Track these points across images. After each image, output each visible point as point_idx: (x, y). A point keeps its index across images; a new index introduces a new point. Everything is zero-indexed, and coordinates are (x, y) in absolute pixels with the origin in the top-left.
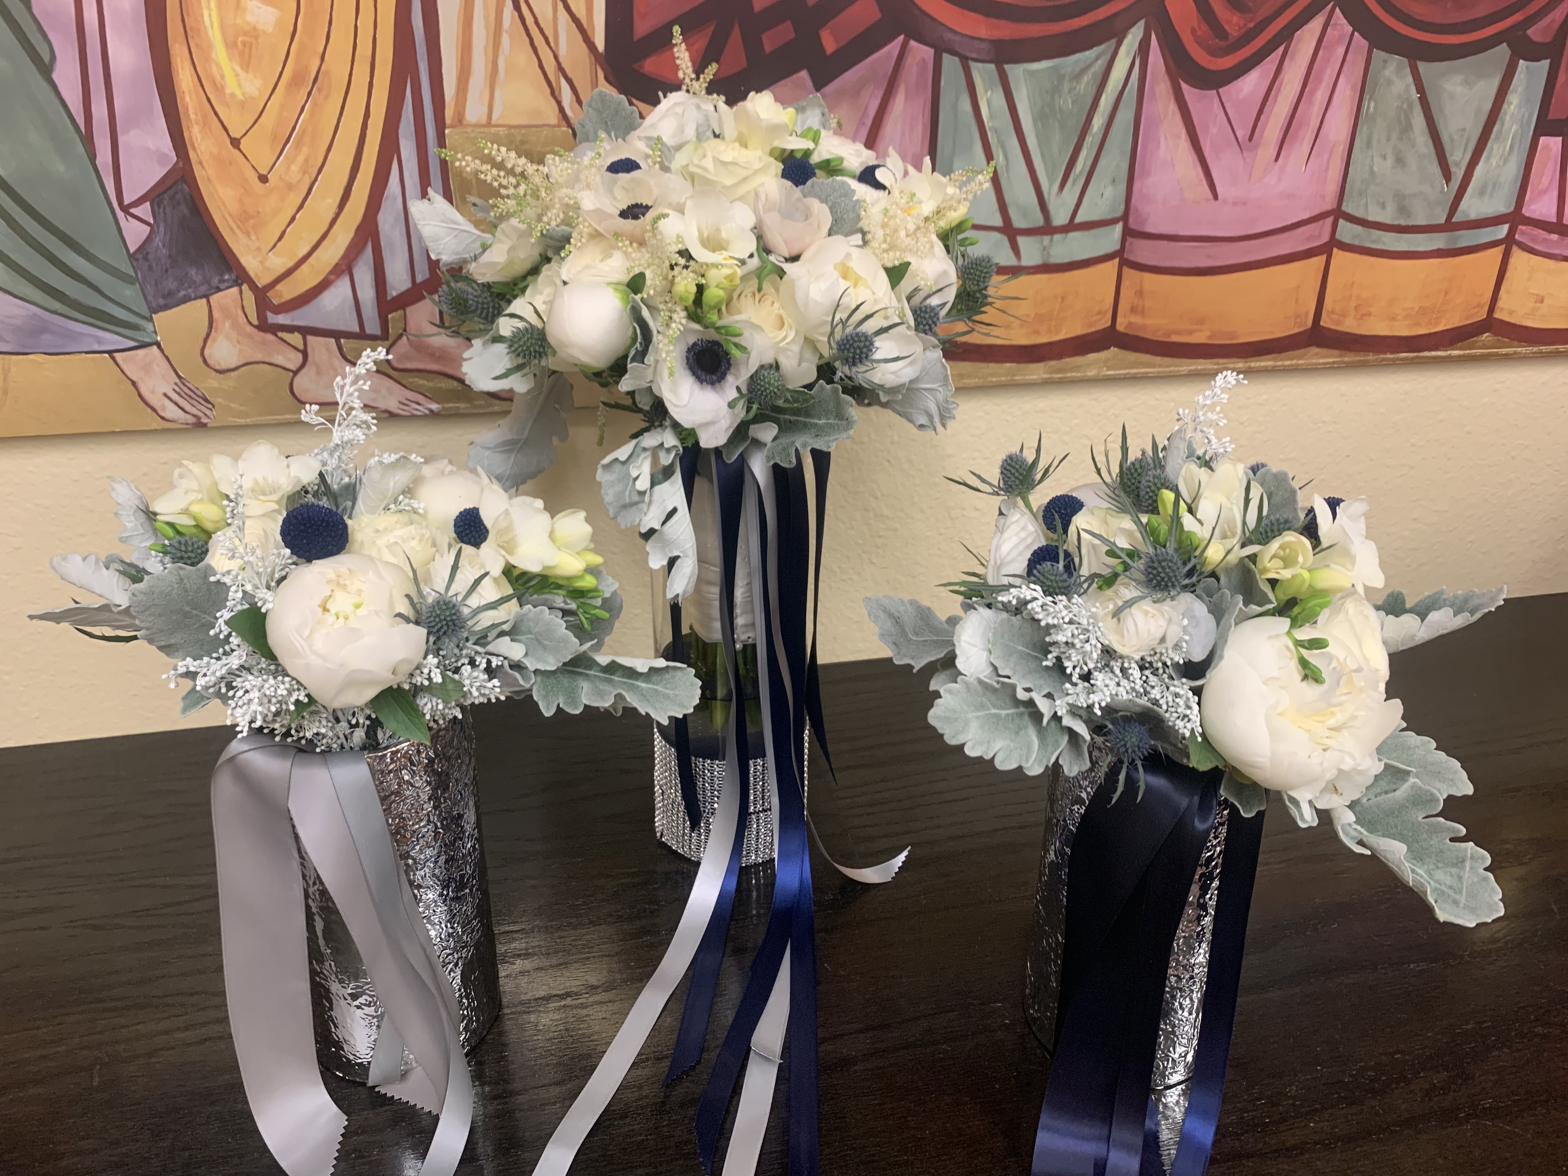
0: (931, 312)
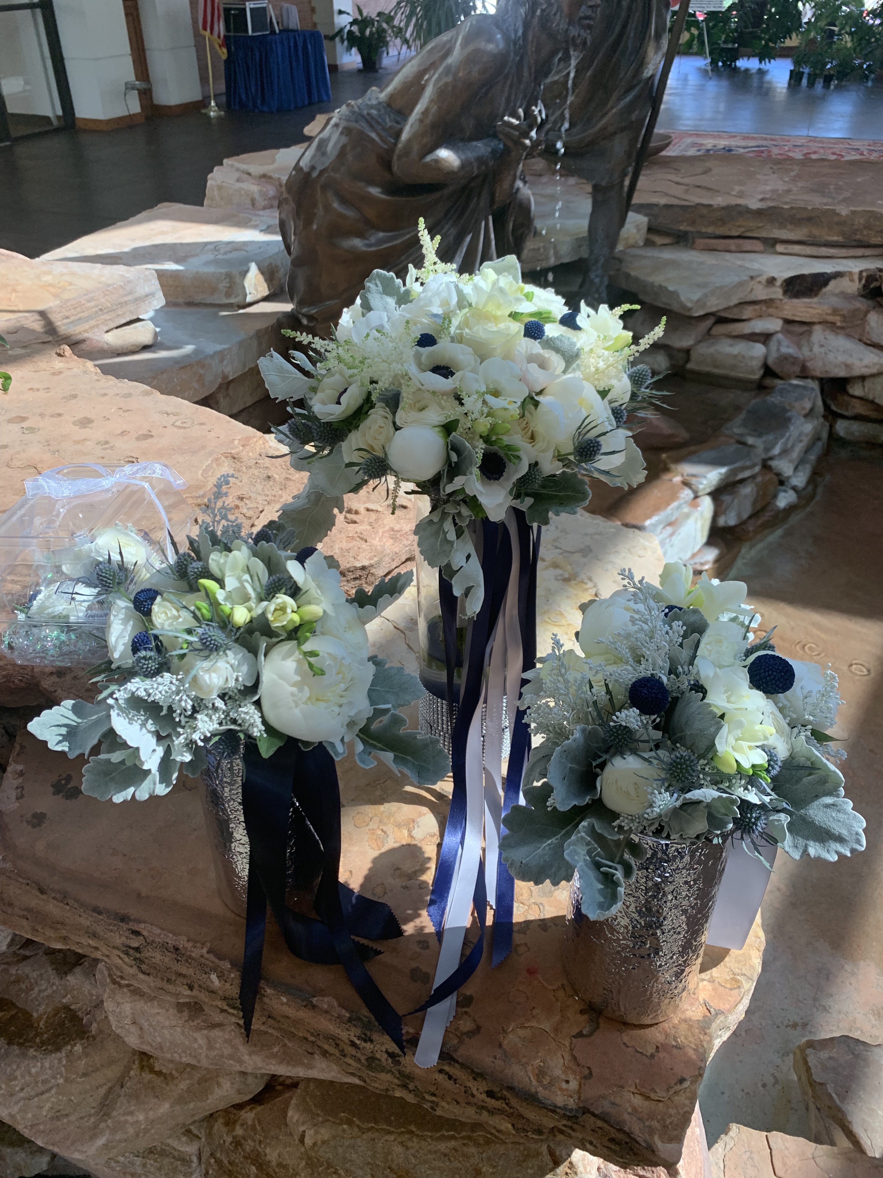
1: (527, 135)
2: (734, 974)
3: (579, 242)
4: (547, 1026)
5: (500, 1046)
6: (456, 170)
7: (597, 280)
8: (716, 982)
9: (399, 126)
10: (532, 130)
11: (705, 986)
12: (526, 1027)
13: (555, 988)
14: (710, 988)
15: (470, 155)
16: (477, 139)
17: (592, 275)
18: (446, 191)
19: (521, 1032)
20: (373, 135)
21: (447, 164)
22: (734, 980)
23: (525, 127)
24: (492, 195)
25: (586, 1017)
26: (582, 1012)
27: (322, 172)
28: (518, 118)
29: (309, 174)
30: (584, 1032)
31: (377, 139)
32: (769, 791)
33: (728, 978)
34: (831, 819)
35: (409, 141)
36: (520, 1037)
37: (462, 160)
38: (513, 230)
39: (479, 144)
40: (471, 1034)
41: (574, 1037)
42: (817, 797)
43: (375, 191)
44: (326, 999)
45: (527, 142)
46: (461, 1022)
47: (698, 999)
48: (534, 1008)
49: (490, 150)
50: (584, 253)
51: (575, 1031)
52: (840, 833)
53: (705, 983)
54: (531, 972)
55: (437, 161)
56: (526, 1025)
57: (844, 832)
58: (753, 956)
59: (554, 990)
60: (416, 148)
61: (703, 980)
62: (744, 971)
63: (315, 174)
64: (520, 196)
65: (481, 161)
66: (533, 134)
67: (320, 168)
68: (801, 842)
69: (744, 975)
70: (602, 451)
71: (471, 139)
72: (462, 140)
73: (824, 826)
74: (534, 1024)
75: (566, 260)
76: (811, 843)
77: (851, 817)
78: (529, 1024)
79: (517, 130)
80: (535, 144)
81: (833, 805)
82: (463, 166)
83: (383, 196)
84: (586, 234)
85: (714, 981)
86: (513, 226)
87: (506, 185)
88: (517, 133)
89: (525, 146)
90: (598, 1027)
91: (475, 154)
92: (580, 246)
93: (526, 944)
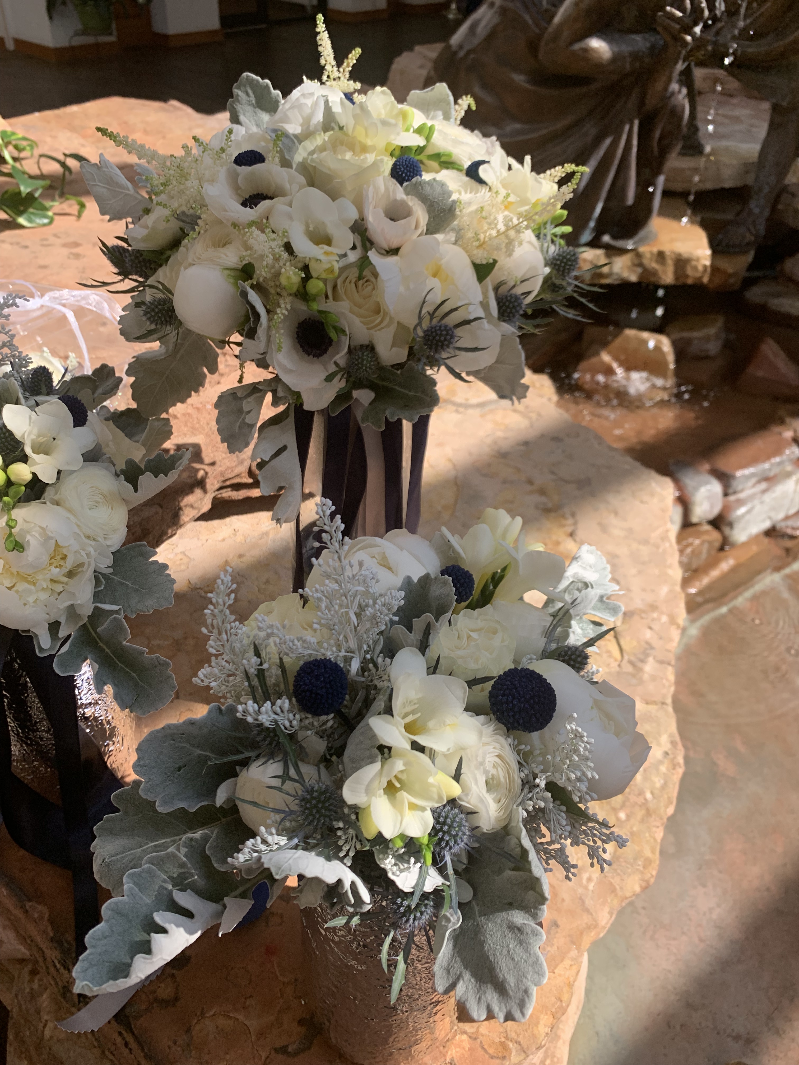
0: (515, 301)
1: (688, 30)
2: (507, 1038)
3: (747, 167)
4: (253, 1024)
5: (188, 1031)
6: (605, 63)
7: (757, 211)
8: (479, 1041)
9: (553, 9)
10: (696, 24)
11: (462, 1041)
12: (230, 1018)
13: (286, 980)
14: (467, 1046)
15: (625, 48)
16: (637, 32)
17: (753, 204)
18: (594, 86)
19: (221, 1021)
20: (527, 17)
21: (596, 55)
22: (503, 1045)
23: (688, 21)
24: (643, 95)
25: (303, 1030)
26: (301, 1022)
27: (469, 52)
28: (682, 9)
29: (455, 53)
30: (290, 1050)
31: (530, 22)
32: (450, 871)
33: (497, 1040)
34: (505, 952)
35: (561, 24)
36: (217, 1027)
37: (614, 53)
38: (660, 139)
39: (638, 38)
40: (165, 1003)
41: (276, 1050)
42: (510, 906)
43: (519, 78)
44: (40, 907)
45: (689, 38)
46: (163, 985)
47: (445, 1056)
48: (251, 996)
49: (648, 45)
50: (750, 180)
51: (279, 1044)
52: (504, 980)
53: (465, 1037)
54: (270, 951)
55: (586, 50)
56: (231, 1015)
57: (511, 981)
58: (542, 1022)
59: (284, 983)
60: (566, 34)
61: (465, 1032)
62: (520, 1039)
63: (461, 54)
64: (673, 101)
65: (635, 56)
66: (698, 30)
67: (467, 47)
68: (458, 966)
69: (519, 1043)
70: (458, 344)
71: (632, 31)
72: (621, 31)
73: (491, 958)
74: (241, 1017)
75: (727, 185)
76: (467, 975)
77: (531, 961)
78: (235, 1015)
79: (679, 23)
80: (699, 42)
81: (519, 929)
82: (615, 58)
83: (527, 86)
84: (756, 160)
85: (475, 1039)
86: (661, 135)
87: (659, 86)
88: (677, 27)
89: (685, 43)
90: (309, 1048)
91: (630, 49)
92: (747, 172)
93: (282, 916)
